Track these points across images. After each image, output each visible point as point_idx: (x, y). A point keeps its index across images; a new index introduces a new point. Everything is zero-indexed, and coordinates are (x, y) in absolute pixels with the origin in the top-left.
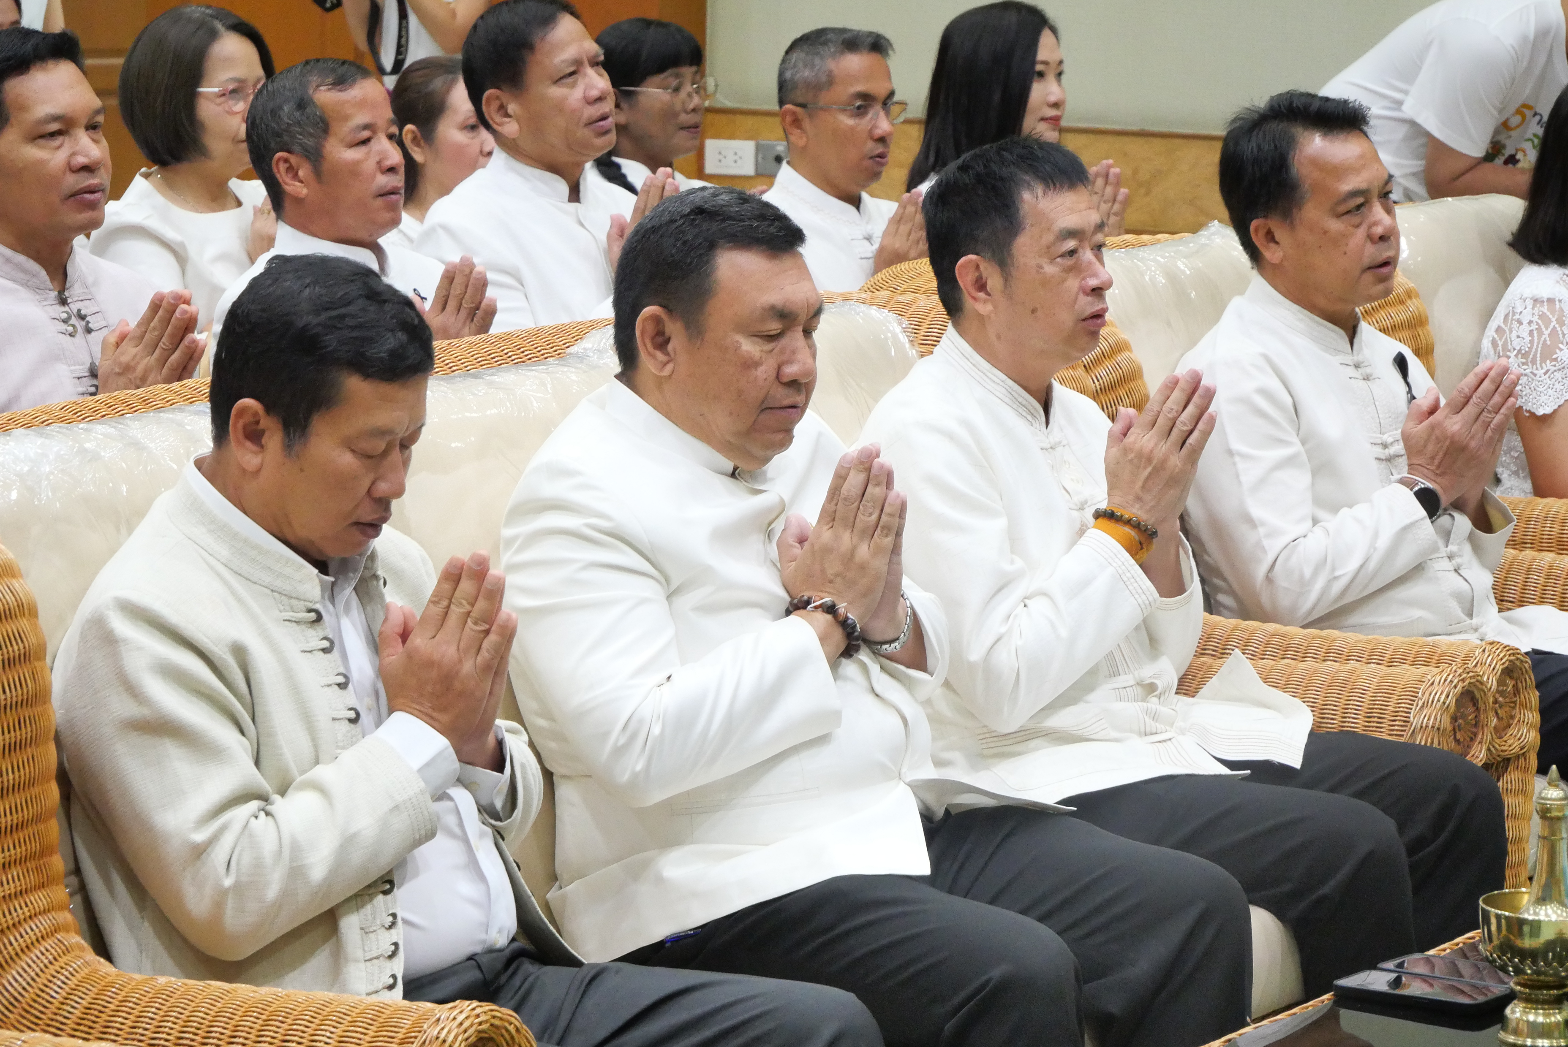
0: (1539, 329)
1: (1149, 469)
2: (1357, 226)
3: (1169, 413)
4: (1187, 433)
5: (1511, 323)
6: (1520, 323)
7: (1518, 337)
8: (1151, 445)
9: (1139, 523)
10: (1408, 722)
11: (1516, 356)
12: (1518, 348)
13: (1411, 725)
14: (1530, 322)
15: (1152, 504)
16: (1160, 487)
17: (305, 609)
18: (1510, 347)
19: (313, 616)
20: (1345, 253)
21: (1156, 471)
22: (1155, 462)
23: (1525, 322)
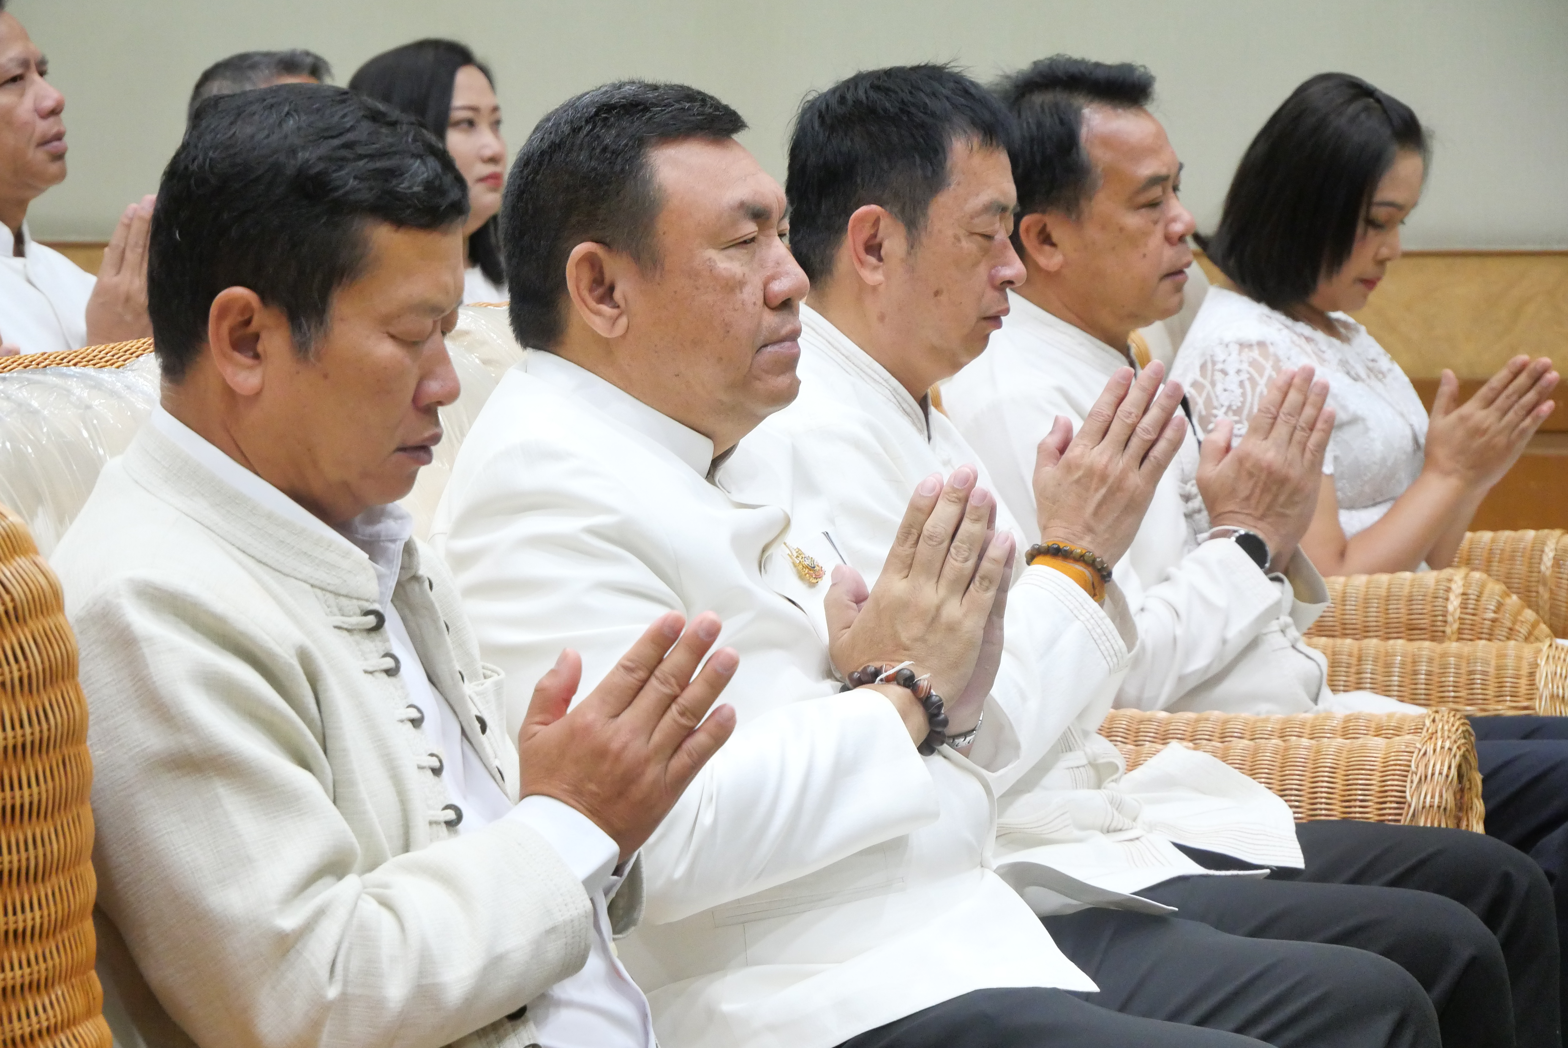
0: (1251, 379)
1: (1103, 491)
2: (1156, 223)
3: (1128, 417)
4: (1149, 444)
5: (1213, 375)
6: (1225, 373)
7: (1225, 390)
8: (1104, 459)
9: (1094, 560)
10: (1404, 803)
11: (1226, 413)
12: (1226, 404)
13: (1410, 806)
14: (1238, 372)
15: (1107, 536)
16: (1115, 515)
17: (358, 611)
18: (1216, 404)
19: (371, 620)
20: (1144, 256)
21: (1112, 492)
22: (1110, 480)
23: (1232, 372)
